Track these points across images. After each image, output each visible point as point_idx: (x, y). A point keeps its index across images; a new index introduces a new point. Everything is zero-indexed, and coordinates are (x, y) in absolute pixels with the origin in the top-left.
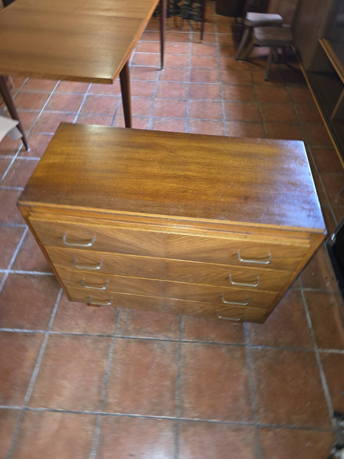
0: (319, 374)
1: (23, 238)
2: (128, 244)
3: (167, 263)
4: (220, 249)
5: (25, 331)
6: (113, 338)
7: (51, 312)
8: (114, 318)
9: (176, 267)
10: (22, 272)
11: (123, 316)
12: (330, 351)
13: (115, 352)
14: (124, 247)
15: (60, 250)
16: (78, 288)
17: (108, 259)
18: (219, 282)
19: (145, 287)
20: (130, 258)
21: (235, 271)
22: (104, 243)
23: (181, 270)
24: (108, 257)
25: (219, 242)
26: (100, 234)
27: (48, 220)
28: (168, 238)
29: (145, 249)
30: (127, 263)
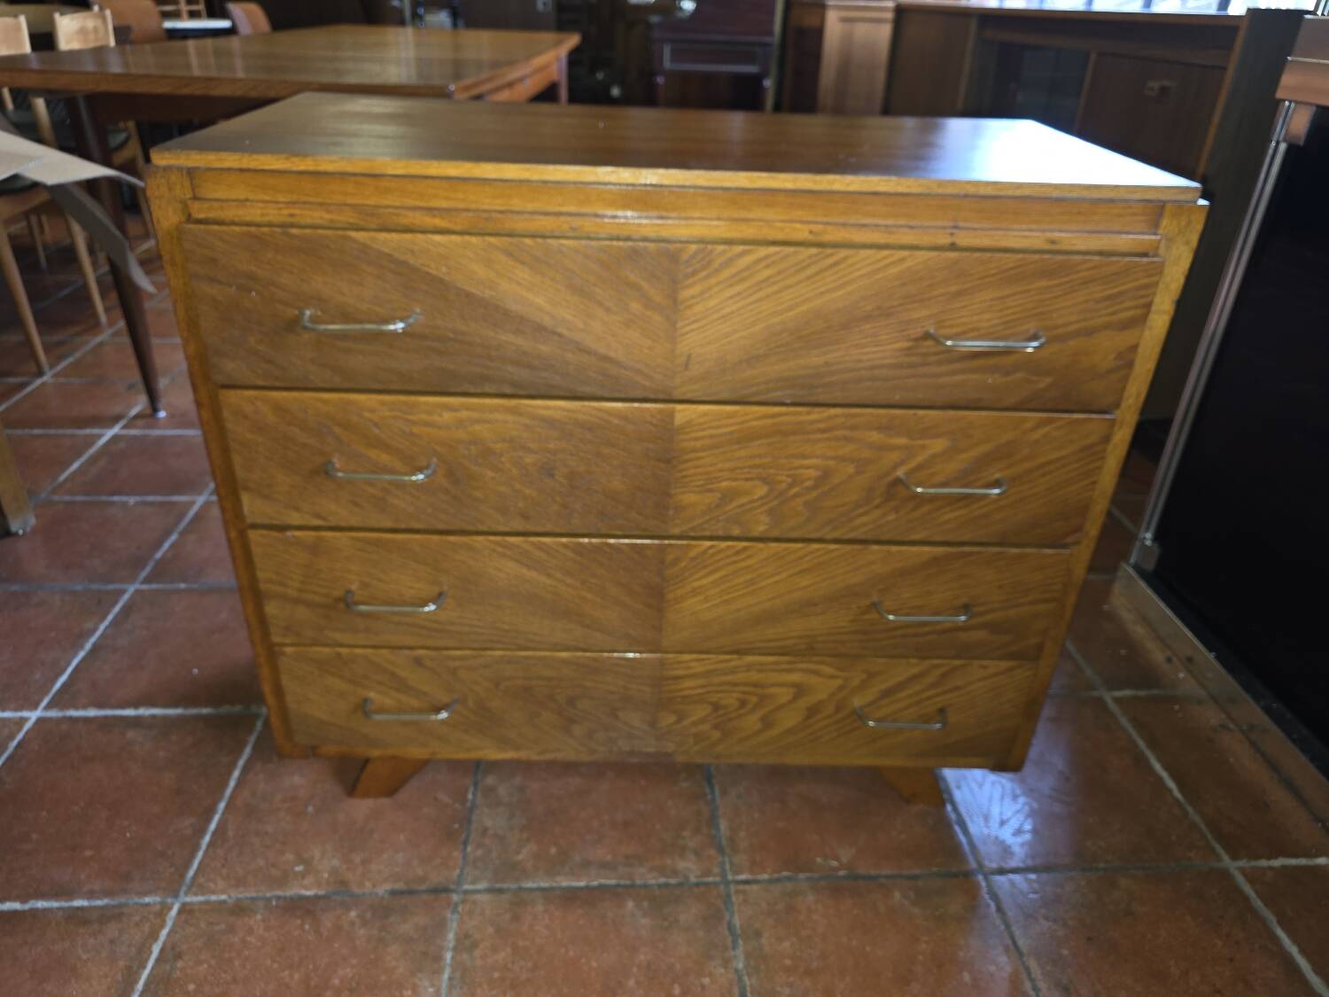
0: (1275, 939)
1: (110, 617)
2: (540, 330)
3: (680, 429)
4: (868, 318)
5: (78, 903)
6: (455, 897)
7: (201, 831)
8: (455, 829)
9: (710, 447)
10: (92, 713)
11: (490, 819)
12: (1278, 863)
13: (466, 943)
14: (525, 353)
15: (279, 408)
16: (327, 650)
17: (461, 434)
18: (865, 519)
19: (589, 596)
20: (543, 419)
21: (920, 442)
22: (451, 335)
23: (727, 465)
24: (460, 424)
25: (864, 271)
26: (441, 281)
27: (253, 229)
28: (687, 276)
29: (602, 350)
30: (530, 450)
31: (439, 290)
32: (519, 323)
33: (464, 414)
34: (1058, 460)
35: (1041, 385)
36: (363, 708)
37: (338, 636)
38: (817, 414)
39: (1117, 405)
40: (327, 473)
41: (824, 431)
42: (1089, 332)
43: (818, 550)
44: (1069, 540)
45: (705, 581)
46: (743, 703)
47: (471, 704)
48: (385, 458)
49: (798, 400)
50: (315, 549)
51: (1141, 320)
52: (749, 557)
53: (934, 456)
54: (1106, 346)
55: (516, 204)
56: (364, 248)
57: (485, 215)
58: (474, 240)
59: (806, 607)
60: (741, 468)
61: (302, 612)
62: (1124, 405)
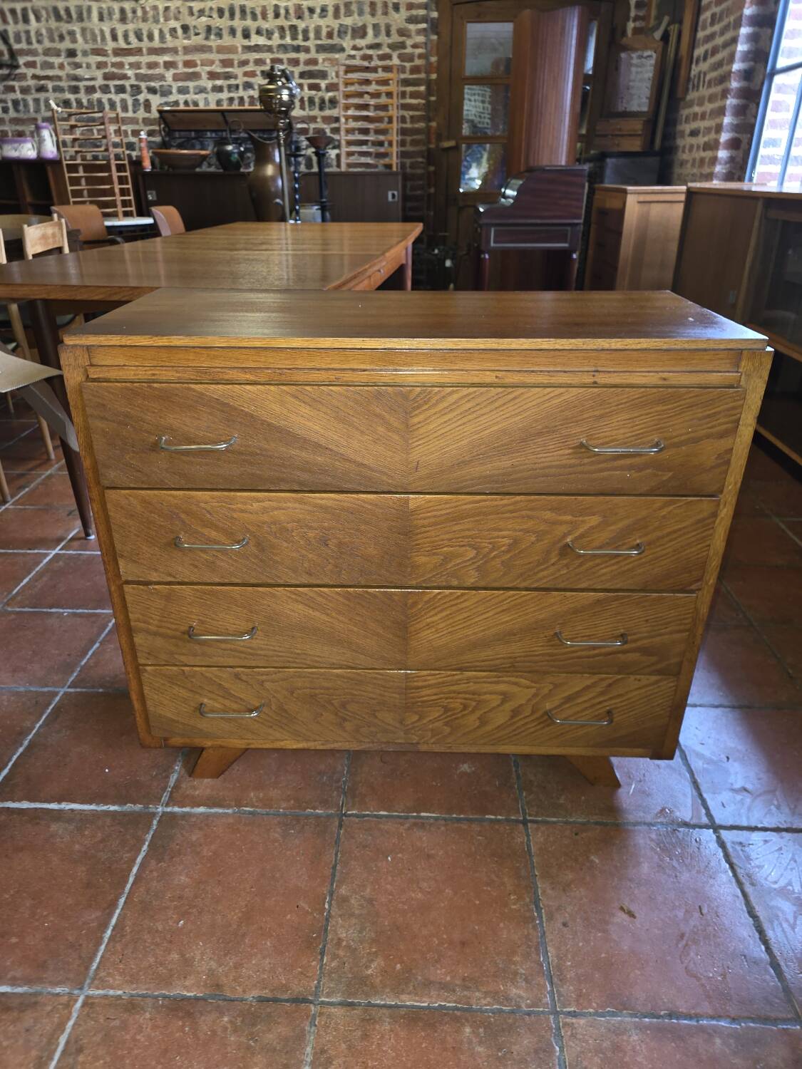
2: (317, 447)
3: (413, 512)
4: (540, 434)
9: (435, 524)
14: (307, 462)
15: (144, 501)
16: (175, 668)
17: (265, 518)
18: (545, 573)
19: (355, 629)
20: (321, 507)
21: (581, 518)
22: (258, 452)
23: (447, 536)
24: (265, 510)
25: (534, 403)
26: (252, 416)
27: (128, 384)
28: (415, 409)
29: (359, 459)
30: (310, 528)
31: (251, 422)
32: (304, 443)
33: (267, 504)
34: (680, 530)
35: (665, 478)
36: (200, 710)
37: (183, 658)
38: (507, 500)
39: (721, 492)
40: (175, 545)
41: (511, 512)
42: (696, 441)
43: (514, 595)
44: (693, 587)
45: (435, 618)
46: (465, 707)
47: (274, 707)
48: (214, 534)
49: (494, 491)
50: (168, 598)
51: (733, 430)
52: (465, 601)
53: (592, 528)
54: (709, 451)
55: (300, 363)
56: (201, 395)
57: (280, 371)
58: (272, 388)
59: (507, 636)
60: (456, 538)
61: (159, 642)
62: (725, 491)
